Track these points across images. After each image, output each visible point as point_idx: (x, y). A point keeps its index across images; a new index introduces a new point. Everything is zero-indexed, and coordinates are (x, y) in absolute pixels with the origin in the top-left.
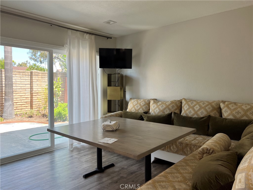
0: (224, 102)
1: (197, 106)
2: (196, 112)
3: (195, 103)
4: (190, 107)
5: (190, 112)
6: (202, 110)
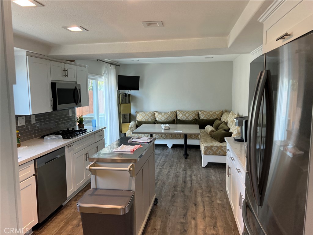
0: (201, 111)
1: (187, 114)
2: (187, 118)
3: (186, 112)
4: (183, 115)
5: (184, 118)
6: (190, 116)
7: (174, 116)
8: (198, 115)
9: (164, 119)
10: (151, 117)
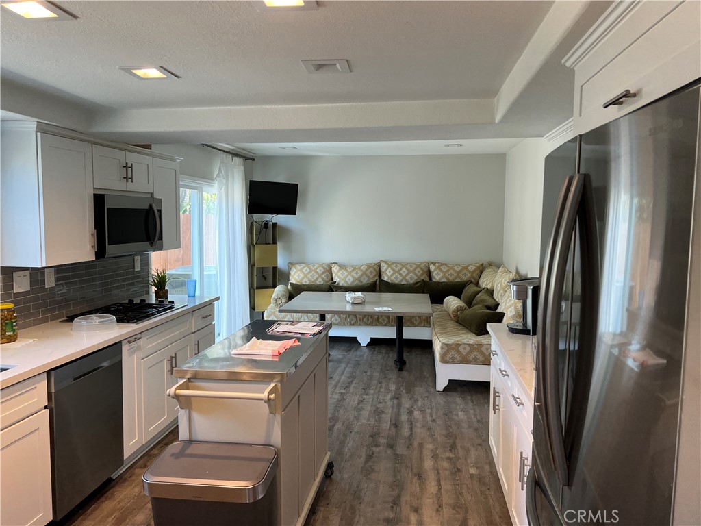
0: (434, 264)
1: (404, 269)
2: (404, 278)
3: (400, 266)
4: (395, 272)
5: (396, 278)
6: (411, 274)
7: (374, 273)
8: (429, 273)
9: (352, 279)
10: (323, 276)
